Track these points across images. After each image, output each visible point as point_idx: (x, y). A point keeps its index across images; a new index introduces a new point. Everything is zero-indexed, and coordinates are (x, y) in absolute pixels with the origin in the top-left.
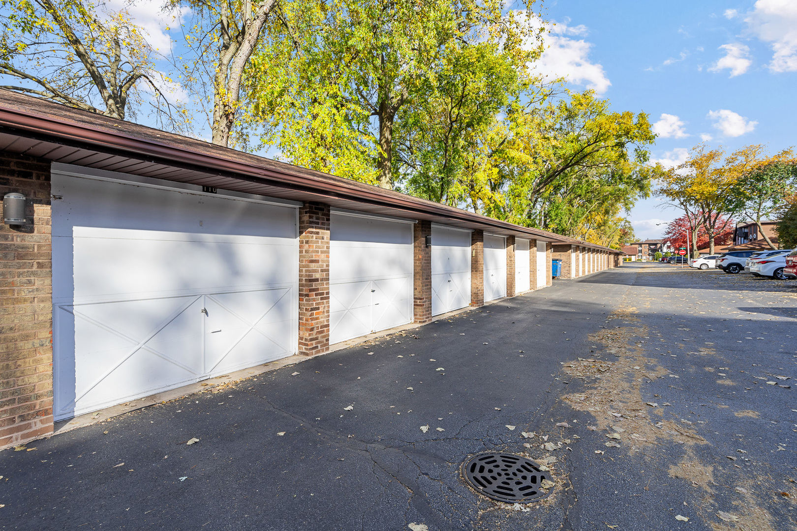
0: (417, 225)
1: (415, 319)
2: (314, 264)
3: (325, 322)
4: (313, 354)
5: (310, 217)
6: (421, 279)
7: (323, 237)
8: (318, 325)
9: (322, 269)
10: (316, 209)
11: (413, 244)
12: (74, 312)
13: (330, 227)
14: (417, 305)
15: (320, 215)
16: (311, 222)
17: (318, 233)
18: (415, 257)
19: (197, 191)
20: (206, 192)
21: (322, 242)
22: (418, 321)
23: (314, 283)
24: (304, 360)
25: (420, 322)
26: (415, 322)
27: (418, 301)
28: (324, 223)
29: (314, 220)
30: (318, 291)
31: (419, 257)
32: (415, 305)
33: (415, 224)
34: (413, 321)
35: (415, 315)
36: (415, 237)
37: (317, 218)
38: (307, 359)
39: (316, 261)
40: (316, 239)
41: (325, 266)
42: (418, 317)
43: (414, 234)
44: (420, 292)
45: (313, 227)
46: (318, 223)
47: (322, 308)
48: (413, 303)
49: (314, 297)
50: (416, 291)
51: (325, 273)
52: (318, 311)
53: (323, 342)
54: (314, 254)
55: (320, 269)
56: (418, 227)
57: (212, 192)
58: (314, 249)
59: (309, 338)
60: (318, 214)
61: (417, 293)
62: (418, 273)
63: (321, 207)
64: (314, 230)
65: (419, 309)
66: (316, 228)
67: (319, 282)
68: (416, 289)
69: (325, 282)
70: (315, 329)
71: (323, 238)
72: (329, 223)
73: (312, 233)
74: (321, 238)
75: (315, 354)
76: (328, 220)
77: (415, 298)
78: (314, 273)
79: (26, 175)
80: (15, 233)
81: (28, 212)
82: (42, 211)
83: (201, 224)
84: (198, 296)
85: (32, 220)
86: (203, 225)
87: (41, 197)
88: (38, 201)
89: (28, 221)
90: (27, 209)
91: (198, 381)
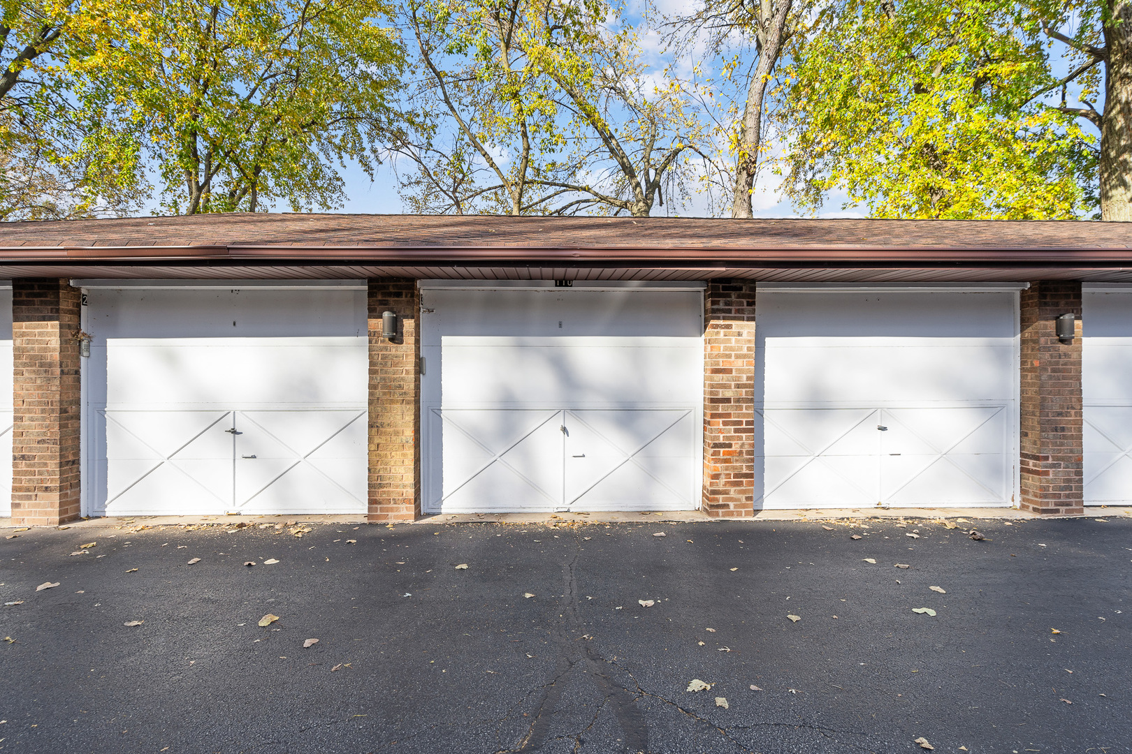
0: (1030, 293)
1: (1024, 500)
2: (721, 375)
3: (744, 469)
4: (718, 515)
5: (713, 303)
6: (1038, 414)
7: (739, 332)
8: (728, 472)
9: (738, 384)
10: (724, 288)
11: (1019, 336)
12: (442, 416)
13: (756, 315)
14: (1029, 471)
15: (733, 298)
16: (714, 311)
17: (729, 327)
18: (1023, 363)
19: (550, 287)
20: (560, 286)
21: (737, 341)
22: (1031, 506)
23: (721, 405)
24: (700, 520)
25: (1035, 510)
26: (1023, 507)
27: (1031, 462)
28: (742, 309)
29: (721, 306)
30: (730, 417)
31: (1032, 364)
32: (1022, 470)
33: (1023, 291)
34: (1018, 505)
35: (1023, 492)
36: (1023, 320)
37: (726, 304)
38: (706, 520)
39: (729, 371)
40: (725, 336)
41: (745, 379)
42: (1030, 497)
43: (1022, 314)
44: (1035, 443)
45: (718, 318)
46: (729, 311)
47: (738, 446)
48: (1018, 466)
49: (721, 426)
50: (1024, 439)
51: (744, 390)
52: (730, 449)
53: (739, 500)
54: (721, 360)
55: (733, 383)
56: (1031, 297)
57: (566, 286)
58: (722, 352)
59: (710, 489)
60: (730, 297)
61: (1028, 444)
62: (1030, 399)
63: (735, 284)
64: (721, 322)
65: (1032, 481)
66: (724, 318)
67: (732, 404)
68: (1026, 435)
69: (744, 405)
70: (723, 476)
71: (739, 334)
72: (755, 309)
73: (717, 326)
74: (736, 334)
75: (723, 516)
76: (752, 304)
77: (1022, 455)
78: (721, 390)
79: (399, 295)
80: (391, 345)
81: (399, 327)
82: (408, 324)
83: (560, 325)
84: (556, 411)
85: (402, 333)
86: (563, 326)
87: (408, 312)
88: (407, 317)
89: (399, 335)
90: (398, 324)
91: (556, 511)
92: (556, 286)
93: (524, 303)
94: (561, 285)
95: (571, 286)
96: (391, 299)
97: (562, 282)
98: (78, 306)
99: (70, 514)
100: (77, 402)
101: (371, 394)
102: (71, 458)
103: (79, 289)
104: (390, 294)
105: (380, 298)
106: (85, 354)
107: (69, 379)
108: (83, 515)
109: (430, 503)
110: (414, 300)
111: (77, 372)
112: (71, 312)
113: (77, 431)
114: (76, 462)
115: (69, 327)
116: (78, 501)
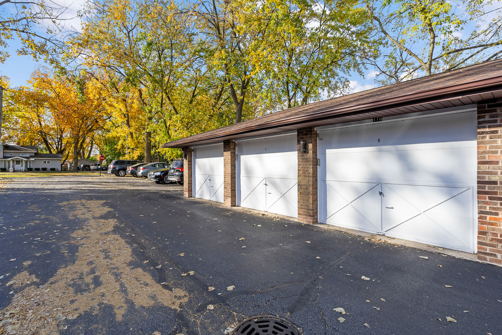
10: (490, 106)
15: (498, 112)
16: (480, 123)
17: (495, 132)
23: (487, 186)
29: (487, 119)
30: (497, 195)
37: (492, 117)
39: (495, 163)
49: (487, 200)
52: (496, 217)
54: (487, 155)
55: (499, 171)
58: (488, 150)
60: (495, 112)
63: (500, 102)
64: (487, 130)
66: (490, 127)
73: (482, 133)
79: (307, 134)
80: (305, 154)
81: (307, 147)
82: (310, 146)
83: (379, 141)
84: (377, 184)
85: (308, 149)
86: (380, 141)
87: (310, 141)
88: (309, 143)
89: (307, 150)
90: (307, 146)
91: (377, 233)
92: (374, 121)
93: (357, 132)
94: (376, 121)
95: (382, 121)
96: (304, 136)
97: (376, 119)
98: (235, 147)
99: (233, 204)
100: (235, 174)
101: (298, 173)
102: (234, 189)
103: (235, 142)
104: (304, 135)
105: (301, 136)
106: (236, 160)
107: (233, 167)
108: (236, 206)
109: (322, 219)
110: (312, 136)
111: (235, 165)
112: (233, 149)
113: (235, 182)
114: (235, 190)
115: (233, 153)
116: (235, 201)
